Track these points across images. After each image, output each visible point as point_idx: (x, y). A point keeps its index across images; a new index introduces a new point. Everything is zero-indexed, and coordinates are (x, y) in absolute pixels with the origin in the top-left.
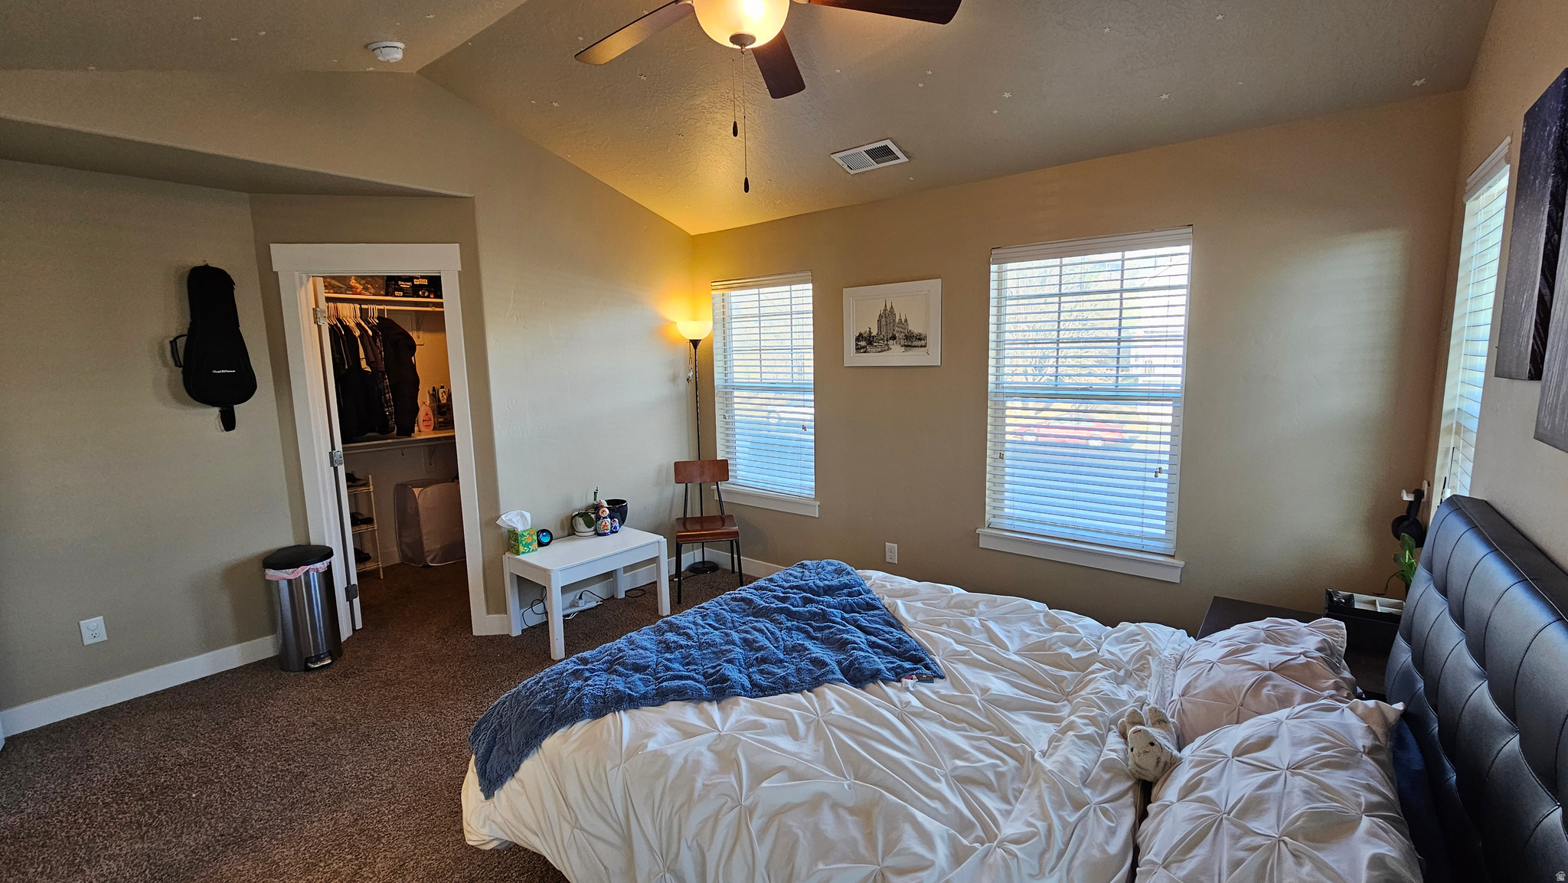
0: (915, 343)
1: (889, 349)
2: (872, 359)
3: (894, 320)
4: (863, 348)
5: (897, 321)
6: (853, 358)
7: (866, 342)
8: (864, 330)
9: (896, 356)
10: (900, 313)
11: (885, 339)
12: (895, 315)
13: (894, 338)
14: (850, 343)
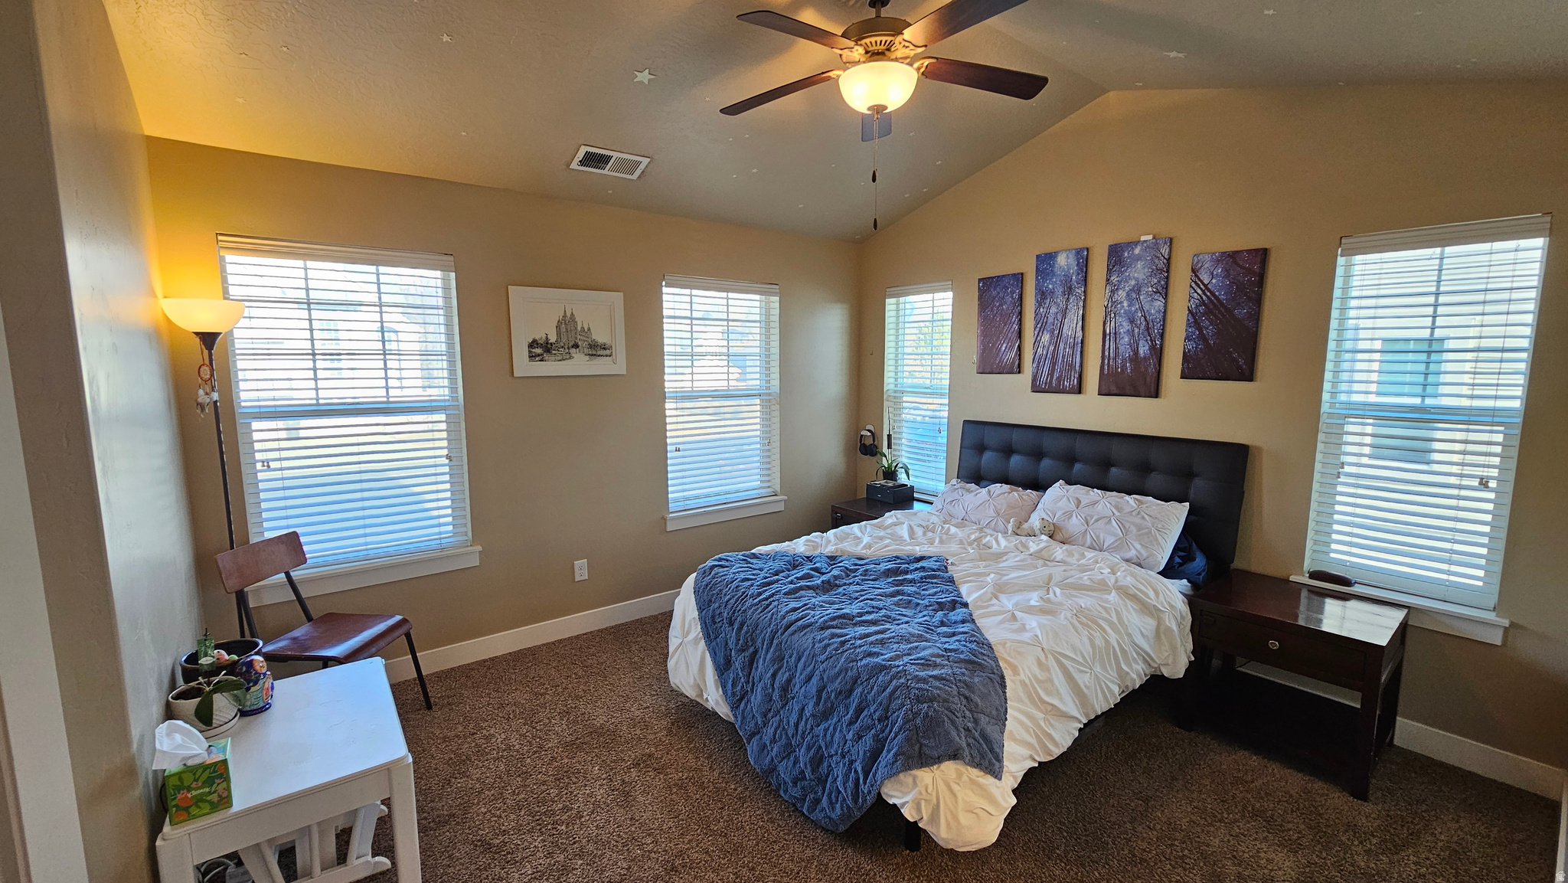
0: (599, 353)
1: (571, 358)
2: (550, 367)
3: (576, 328)
4: (539, 355)
5: (579, 329)
6: (524, 366)
7: (541, 349)
8: (539, 336)
9: (579, 365)
10: (581, 321)
11: (566, 347)
12: (576, 322)
13: (576, 346)
14: (521, 352)
